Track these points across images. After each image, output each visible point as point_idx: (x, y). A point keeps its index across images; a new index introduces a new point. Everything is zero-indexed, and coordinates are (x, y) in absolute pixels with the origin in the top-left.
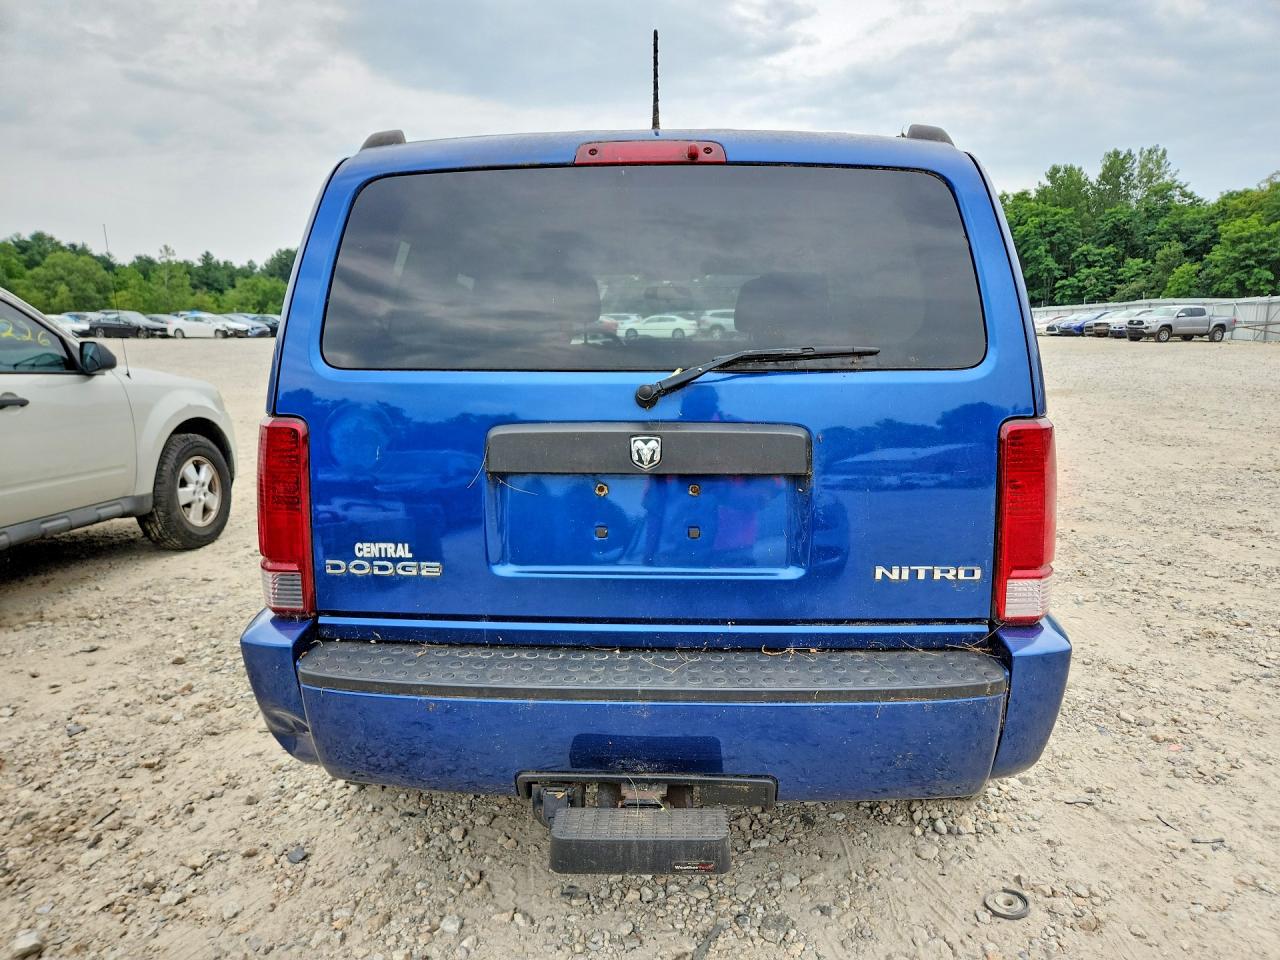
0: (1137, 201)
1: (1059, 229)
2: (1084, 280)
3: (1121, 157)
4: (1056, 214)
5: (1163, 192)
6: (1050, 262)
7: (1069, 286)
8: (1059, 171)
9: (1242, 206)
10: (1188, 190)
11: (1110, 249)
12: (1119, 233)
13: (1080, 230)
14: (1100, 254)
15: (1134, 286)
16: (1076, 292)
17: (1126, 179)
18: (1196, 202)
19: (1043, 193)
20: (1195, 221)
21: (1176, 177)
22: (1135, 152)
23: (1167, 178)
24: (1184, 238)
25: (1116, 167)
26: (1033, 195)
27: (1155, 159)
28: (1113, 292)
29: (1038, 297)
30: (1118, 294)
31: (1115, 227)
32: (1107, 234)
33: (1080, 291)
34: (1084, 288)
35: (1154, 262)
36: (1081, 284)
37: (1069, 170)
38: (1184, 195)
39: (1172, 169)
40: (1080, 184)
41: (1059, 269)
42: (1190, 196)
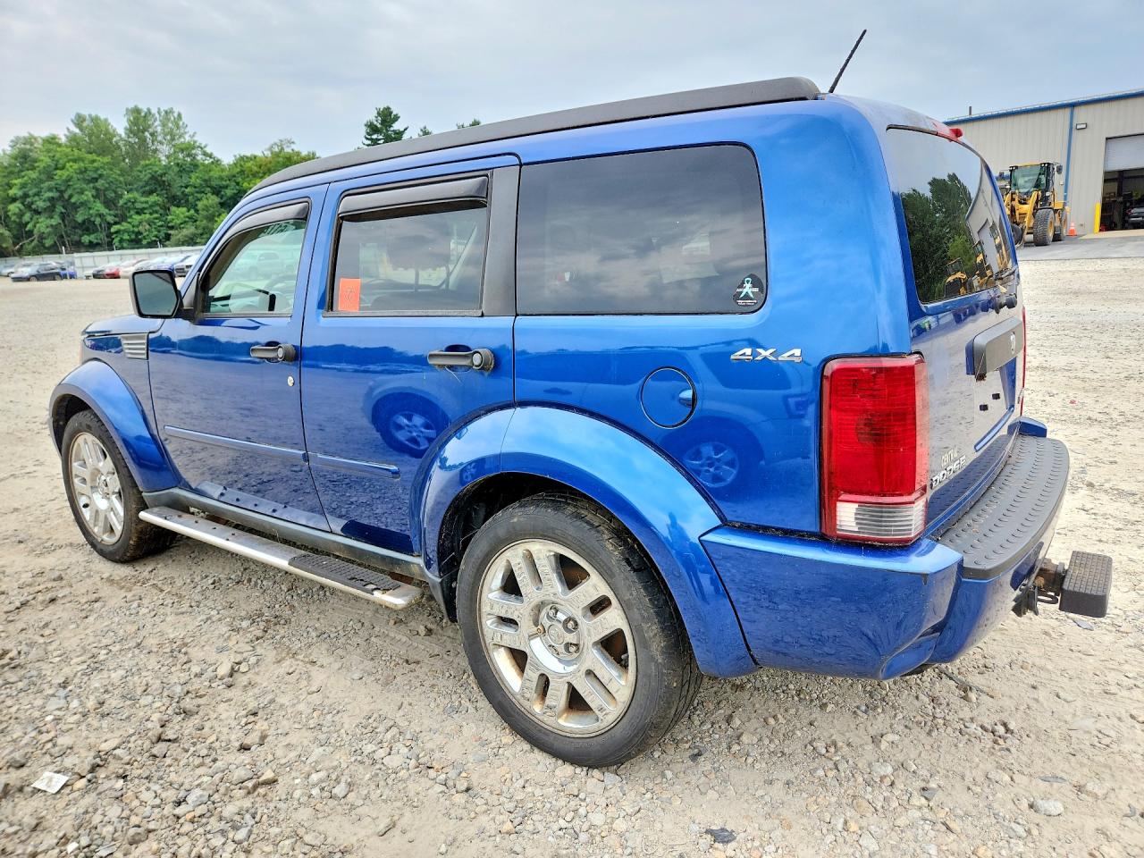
0: (167, 157)
1: (101, 176)
2: (137, 226)
3: (143, 114)
4: (94, 161)
5: (188, 149)
6: (99, 207)
7: (125, 231)
8: (84, 120)
9: (255, 169)
10: (208, 150)
11: (153, 198)
12: (157, 183)
13: (121, 179)
14: (147, 202)
15: (185, 232)
16: (133, 237)
17: (152, 135)
18: (217, 162)
19: (73, 139)
20: (221, 178)
21: (195, 139)
22: (154, 111)
23: (187, 138)
24: (217, 191)
25: (139, 121)
26: (63, 140)
27: (173, 121)
28: (168, 237)
29: (95, 241)
30: (173, 239)
31: (153, 178)
32: (147, 184)
33: (136, 236)
34: (139, 233)
35: (197, 211)
36: (136, 230)
37: (95, 120)
38: (205, 154)
39: (190, 130)
40: (110, 135)
41: (110, 215)
42: (210, 156)
